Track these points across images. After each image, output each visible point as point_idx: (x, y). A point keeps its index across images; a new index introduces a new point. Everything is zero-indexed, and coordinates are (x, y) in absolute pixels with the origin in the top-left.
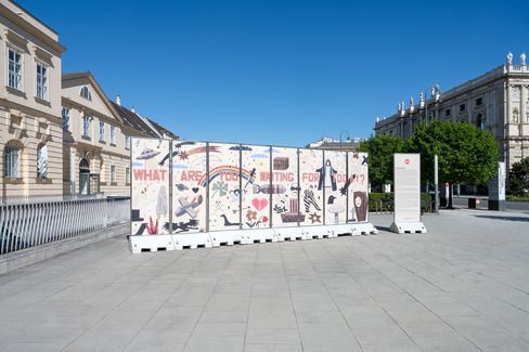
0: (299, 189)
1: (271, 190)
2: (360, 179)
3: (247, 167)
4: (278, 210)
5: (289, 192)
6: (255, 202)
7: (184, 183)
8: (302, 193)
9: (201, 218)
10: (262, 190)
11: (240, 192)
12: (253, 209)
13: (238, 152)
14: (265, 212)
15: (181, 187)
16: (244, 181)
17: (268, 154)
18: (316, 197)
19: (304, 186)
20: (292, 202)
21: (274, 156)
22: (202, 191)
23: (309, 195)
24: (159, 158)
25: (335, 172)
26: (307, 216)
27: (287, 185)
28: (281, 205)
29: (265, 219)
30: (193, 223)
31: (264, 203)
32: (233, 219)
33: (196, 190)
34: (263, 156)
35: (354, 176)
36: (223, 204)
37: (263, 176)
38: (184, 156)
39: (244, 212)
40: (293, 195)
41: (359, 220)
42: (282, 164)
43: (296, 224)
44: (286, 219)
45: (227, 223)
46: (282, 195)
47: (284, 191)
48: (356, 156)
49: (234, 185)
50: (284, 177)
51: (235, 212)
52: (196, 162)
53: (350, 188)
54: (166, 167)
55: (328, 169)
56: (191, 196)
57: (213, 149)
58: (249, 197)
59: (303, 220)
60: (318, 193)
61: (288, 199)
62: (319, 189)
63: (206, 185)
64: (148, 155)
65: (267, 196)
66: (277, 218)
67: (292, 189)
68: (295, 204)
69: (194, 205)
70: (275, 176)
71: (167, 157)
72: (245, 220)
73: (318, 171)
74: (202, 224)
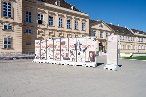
0: (68, 50)
1: (60, 50)
2: (92, 47)
3: (55, 45)
4: (63, 56)
5: (65, 51)
6: (57, 53)
8: (69, 51)
9: (45, 56)
10: (58, 50)
11: (53, 51)
12: (56, 55)
13: (53, 41)
14: (59, 56)
15: (42, 50)
16: (54, 48)
17: (60, 41)
18: (74, 53)
19: (70, 49)
20: (66, 54)
21: (62, 41)
22: (46, 50)
23: (71, 52)
24: (39, 44)
25: (81, 45)
26: (71, 58)
27: (65, 49)
28: (63, 55)
29: (59, 58)
30: (44, 57)
31: (59, 54)
32: (52, 57)
33: (44, 50)
34: (59, 41)
35: (89, 46)
36: (50, 54)
37: (58, 47)
38: (42, 43)
39: (54, 56)
40: (66, 52)
41: (91, 62)
42: (64, 43)
43: (67, 60)
44: (64, 59)
45: (50, 58)
46: (64, 52)
48: (90, 38)
49: (52, 49)
50: (64, 47)
51: (52, 56)
52: (44, 44)
53: (87, 50)
54: (40, 45)
57: (48, 41)
58: (55, 52)
59: (69, 60)
60: (74, 52)
61: (65, 53)
62: (75, 50)
63: (46, 49)
64: (37, 43)
65: (59, 52)
66: (62, 58)
67: (66, 50)
68: (67, 55)
69: (44, 54)
70: (62, 47)
71: (40, 43)
72: (54, 58)
73: (74, 44)
74: (46, 58)
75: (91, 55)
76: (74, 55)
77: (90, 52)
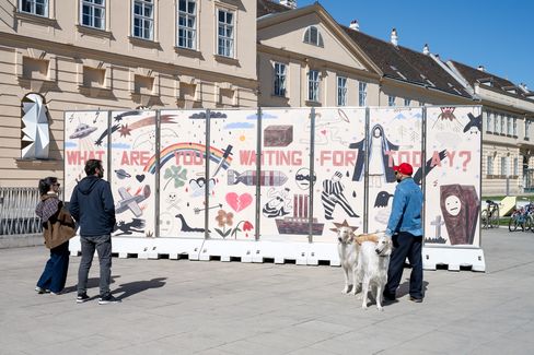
0: (312, 178)
1: (258, 180)
2: (459, 161)
3: (219, 144)
5: (291, 183)
6: (231, 198)
7: (126, 168)
8: (319, 187)
9: (148, 218)
10: (244, 180)
11: (206, 181)
12: (228, 209)
13: (202, 122)
14: (248, 214)
15: (121, 174)
16: (213, 166)
17: (255, 122)
18: (347, 193)
19: (324, 173)
20: (298, 201)
21: (266, 123)
22: (150, 179)
23: (333, 191)
24: (96, 136)
25: (396, 148)
26: (328, 225)
27: (288, 171)
28: (278, 205)
29: (247, 226)
30: (138, 223)
31: (246, 200)
32: (196, 221)
33: (140, 178)
34: (245, 125)
35: (442, 155)
36: (182, 199)
37: (244, 158)
38: (125, 131)
39: (213, 214)
40: (302, 189)
41: (455, 241)
42: (283, 136)
43: (305, 237)
44: (286, 228)
45: (185, 228)
46: (279, 190)
47: (282, 181)
48: (448, 115)
49: (196, 170)
50: (282, 158)
51: (197, 211)
52: (141, 139)
53: (430, 178)
54: (103, 147)
55: (377, 143)
56: (135, 187)
57: (166, 119)
58: (221, 190)
59: (320, 233)
60: (350, 186)
61: (291, 195)
63: (157, 171)
64: (83, 133)
65: (252, 190)
66: (269, 225)
67: (299, 177)
68: (305, 205)
69: (138, 199)
70: (266, 157)
71: (106, 133)
72: (213, 224)
73: (352, 146)
74: (149, 226)
75: (454, 204)
76: (348, 209)
77: (446, 191)
